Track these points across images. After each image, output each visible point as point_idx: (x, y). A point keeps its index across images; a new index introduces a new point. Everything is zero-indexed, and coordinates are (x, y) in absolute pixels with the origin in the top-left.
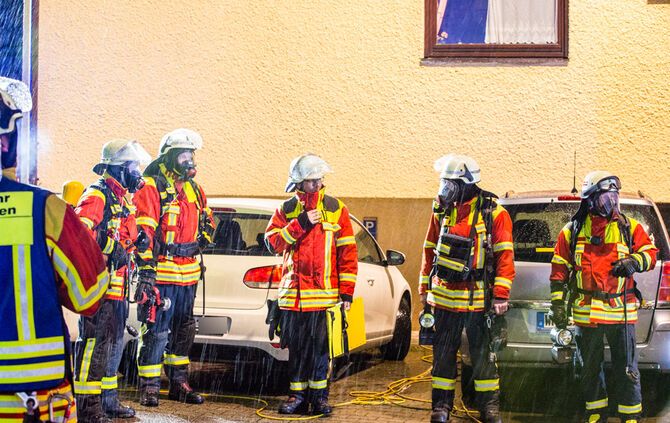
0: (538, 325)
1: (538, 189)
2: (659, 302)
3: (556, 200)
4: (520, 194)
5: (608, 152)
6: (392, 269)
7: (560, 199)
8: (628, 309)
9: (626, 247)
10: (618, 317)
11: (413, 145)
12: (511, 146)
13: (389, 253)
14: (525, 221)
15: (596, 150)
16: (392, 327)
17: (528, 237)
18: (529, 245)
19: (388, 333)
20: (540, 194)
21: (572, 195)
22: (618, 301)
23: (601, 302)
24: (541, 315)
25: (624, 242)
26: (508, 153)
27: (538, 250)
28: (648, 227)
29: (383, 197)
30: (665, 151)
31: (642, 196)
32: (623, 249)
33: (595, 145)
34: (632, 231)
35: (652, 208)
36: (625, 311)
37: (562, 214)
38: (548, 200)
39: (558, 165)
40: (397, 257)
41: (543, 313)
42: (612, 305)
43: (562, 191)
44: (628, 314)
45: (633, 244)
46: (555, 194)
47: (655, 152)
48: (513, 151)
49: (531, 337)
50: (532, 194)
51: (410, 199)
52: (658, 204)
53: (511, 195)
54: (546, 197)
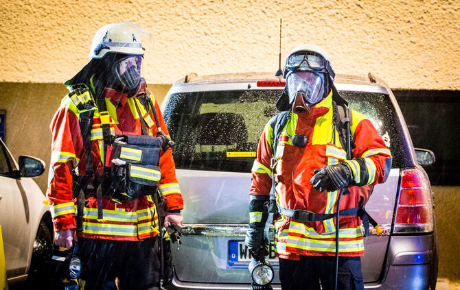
0: (229, 258)
1: (231, 71)
2: (396, 225)
3: (254, 87)
4: (205, 77)
5: (328, 19)
6: (27, 182)
7: (259, 84)
8: (340, 236)
9: (343, 151)
10: (325, 247)
11: (57, 9)
12: (193, 11)
13: (22, 160)
14: (212, 115)
15: (311, 17)
16: (27, 264)
17: (216, 137)
18: (218, 148)
19: (21, 271)
20: (232, 78)
21: (276, 79)
22: (329, 224)
23: (302, 226)
24: (233, 244)
25: (338, 143)
26: (190, 20)
27: (230, 155)
28: (381, 123)
29: (15, 81)
30: (407, 19)
31: (373, 81)
32: (337, 153)
33: (310, 10)
34: (353, 128)
35: (387, 97)
36: (336, 240)
37: (262, 105)
38: (244, 87)
39: (258, 37)
40: (34, 166)
41: (237, 241)
42: (319, 229)
43: (262, 74)
44: (340, 243)
45: (353, 146)
46: (254, 77)
47: (393, 20)
48: (197, 18)
49: (220, 274)
50: (222, 78)
51: (54, 84)
52: (396, 92)
53: (192, 79)
54: (241, 81)
